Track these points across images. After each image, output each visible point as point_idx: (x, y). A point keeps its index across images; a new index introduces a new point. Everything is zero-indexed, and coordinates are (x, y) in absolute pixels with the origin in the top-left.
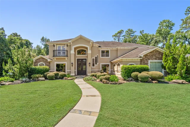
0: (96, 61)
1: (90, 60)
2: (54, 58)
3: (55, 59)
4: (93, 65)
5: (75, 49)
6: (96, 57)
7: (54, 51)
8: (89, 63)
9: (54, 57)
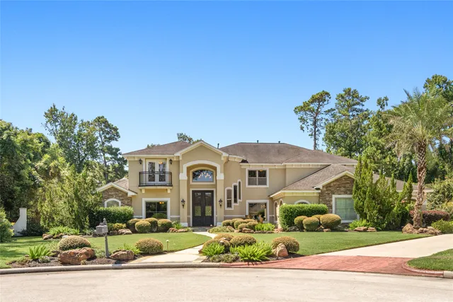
0: (235, 194)
1: (220, 194)
2: (141, 190)
3: (143, 192)
4: (229, 205)
5: (189, 169)
6: (235, 187)
7: (140, 173)
8: (218, 200)
9: (140, 188)
